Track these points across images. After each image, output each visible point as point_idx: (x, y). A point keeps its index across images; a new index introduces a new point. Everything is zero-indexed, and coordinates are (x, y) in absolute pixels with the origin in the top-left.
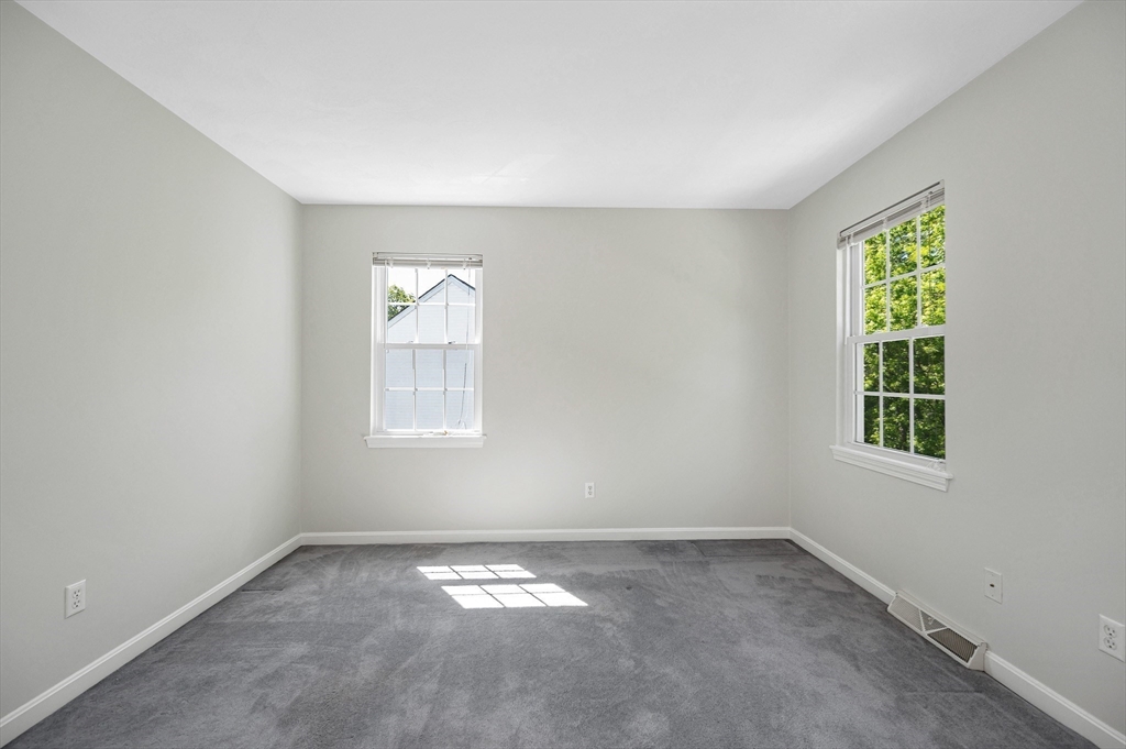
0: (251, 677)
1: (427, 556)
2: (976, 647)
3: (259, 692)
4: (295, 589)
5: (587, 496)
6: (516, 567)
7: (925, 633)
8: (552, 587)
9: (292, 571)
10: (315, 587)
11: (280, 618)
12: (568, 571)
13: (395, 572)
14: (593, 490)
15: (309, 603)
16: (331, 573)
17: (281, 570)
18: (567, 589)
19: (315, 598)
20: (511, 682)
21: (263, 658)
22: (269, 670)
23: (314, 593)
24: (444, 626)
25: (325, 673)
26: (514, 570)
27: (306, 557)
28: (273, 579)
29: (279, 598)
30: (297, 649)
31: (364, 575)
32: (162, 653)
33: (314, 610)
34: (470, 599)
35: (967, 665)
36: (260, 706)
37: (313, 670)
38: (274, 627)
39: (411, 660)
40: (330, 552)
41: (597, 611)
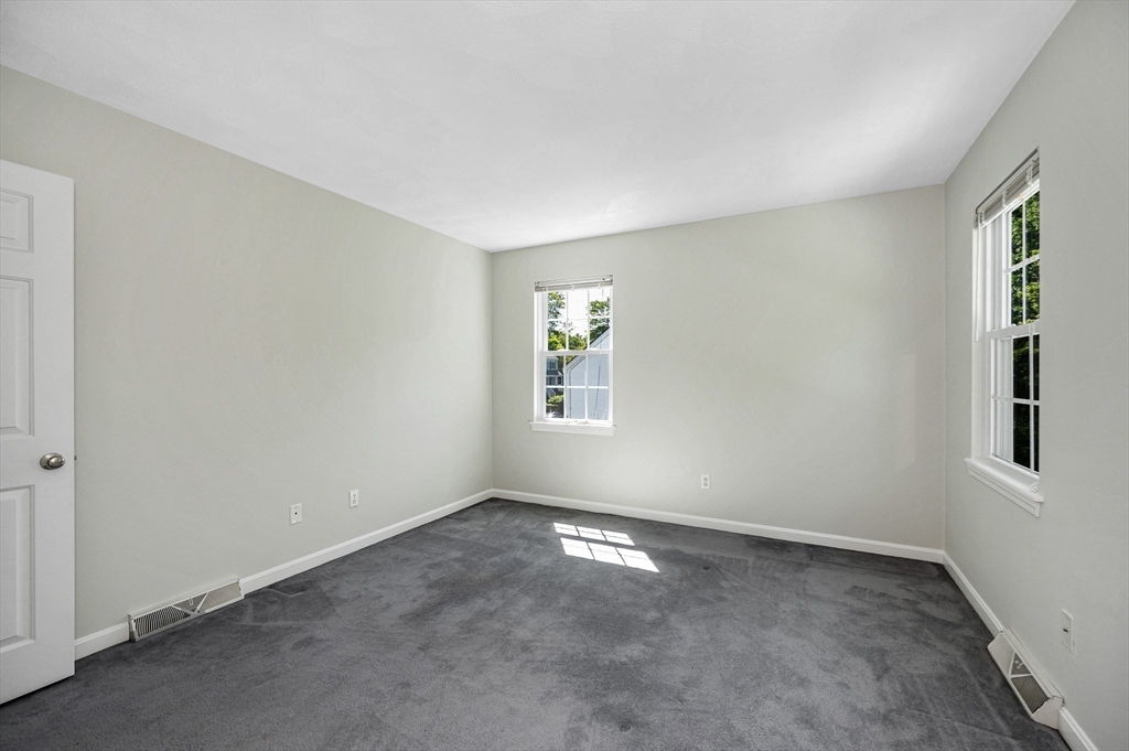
0: (428, 562)
1: (565, 517)
2: (1047, 699)
3: (427, 570)
4: (474, 522)
5: (703, 487)
6: (625, 536)
7: (1009, 676)
8: (642, 554)
9: (479, 511)
10: (485, 523)
11: (457, 536)
12: (663, 546)
13: (537, 523)
14: (708, 482)
15: (476, 531)
16: (500, 516)
17: (472, 510)
18: (651, 558)
19: (481, 529)
20: (564, 601)
21: (437, 555)
22: (437, 561)
23: (482, 526)
24: (545, 561)
25: (463, 569)
26: (624, 538)
27: (492, 505)
28: (466, 514)
29: (463, 525)
30: (457, 554)
31: (518, 521)
32: (395, 541)
33: (477, 536)
34: (572, 549)
35: (1033, 716)
36: (424, 577)
37: (457, 566)
38: (452, 540)
39: (511, 575)
40: (505, 504)
41: (664, 577)
